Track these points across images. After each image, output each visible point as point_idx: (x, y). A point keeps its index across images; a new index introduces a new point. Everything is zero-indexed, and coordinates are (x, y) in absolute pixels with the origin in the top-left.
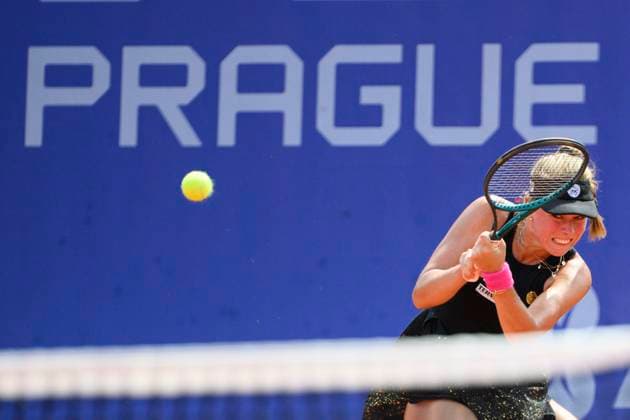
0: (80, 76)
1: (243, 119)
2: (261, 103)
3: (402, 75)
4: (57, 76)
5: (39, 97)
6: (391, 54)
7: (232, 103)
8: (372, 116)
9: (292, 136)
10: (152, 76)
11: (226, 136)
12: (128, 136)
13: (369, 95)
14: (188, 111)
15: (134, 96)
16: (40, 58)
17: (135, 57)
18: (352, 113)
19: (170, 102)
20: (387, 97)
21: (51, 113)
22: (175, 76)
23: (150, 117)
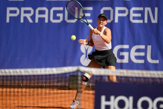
0: (15, 12)
1: (39, 19)
2: (42, 16)
3: (63, 12)
4: (11, 12)
5: (9, 15)
6: (61, 9)
7: (38, 16)
8: (58, 18)
9: (46, 21)
10: (26, 12)
11: (37, 21)
12: (22, 21)
13: (58, 15)
14: (31, 17)
15: (23, 15)
16: (9, 9)
17: (23, 9)
18: (56, 18)
19: (28, 16)
20: (61, 15)
21: (10, 18)
22: (29, 12)
23: (25, 18)
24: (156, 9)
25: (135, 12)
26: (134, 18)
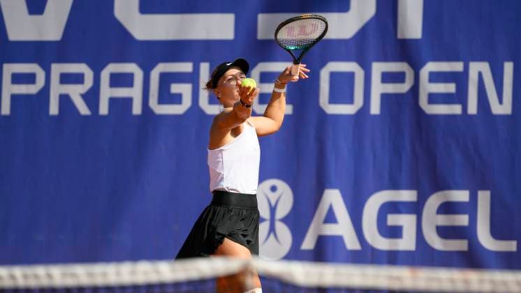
0: (30, 79)
1: (113, 101)
2: (122, 92)
3: (193, 78)
4: (18, 79)
5: (10, 89)
6: (187, 67)
7: (107, 93)
8: (177, 99)
9: (137, 109)
10: (66, 79)
11: (104, 109)
12: (54, 109)
13: (175, 88)
14: (85, 97)
15: (57, 89)
16: (10, 69)
17: (57, 69)
18: (167, 97)
19: (76, 92)
20: (184, 89)
21: (15, 98)
22: (78, 79)
23: (65, 100)
24: (508, 68)
25: (436, 77)
26: (433, 99)
